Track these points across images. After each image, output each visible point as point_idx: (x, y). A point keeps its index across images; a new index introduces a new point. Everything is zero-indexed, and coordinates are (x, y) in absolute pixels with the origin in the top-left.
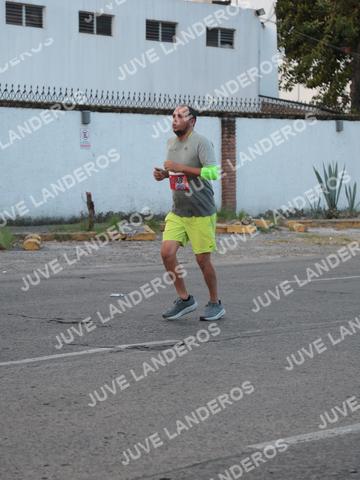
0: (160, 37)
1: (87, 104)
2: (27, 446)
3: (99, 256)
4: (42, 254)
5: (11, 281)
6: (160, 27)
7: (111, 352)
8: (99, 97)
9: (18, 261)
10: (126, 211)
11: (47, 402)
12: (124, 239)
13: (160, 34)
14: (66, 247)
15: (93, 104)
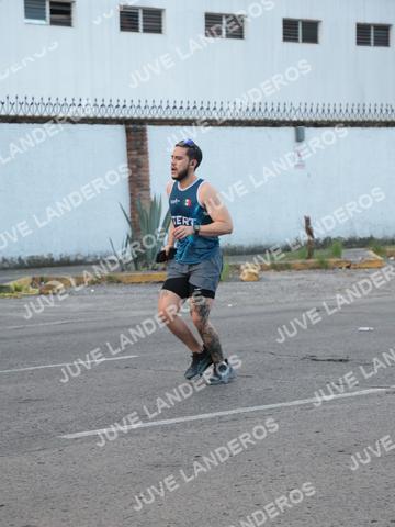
0: (372, 41)
1: (302, 119)
2: (341, 498)
3: (326, 286)
4: (262, 285)
5: (241, 316)
6: (372, 31)
7: (387, 393)
8: (314, 111)
9: (239, 293)
10: (346, 236)
11: (341, 448)
12: (348, 267)
13: (372, 38)
14: (286, 277)
15: (308, 119)
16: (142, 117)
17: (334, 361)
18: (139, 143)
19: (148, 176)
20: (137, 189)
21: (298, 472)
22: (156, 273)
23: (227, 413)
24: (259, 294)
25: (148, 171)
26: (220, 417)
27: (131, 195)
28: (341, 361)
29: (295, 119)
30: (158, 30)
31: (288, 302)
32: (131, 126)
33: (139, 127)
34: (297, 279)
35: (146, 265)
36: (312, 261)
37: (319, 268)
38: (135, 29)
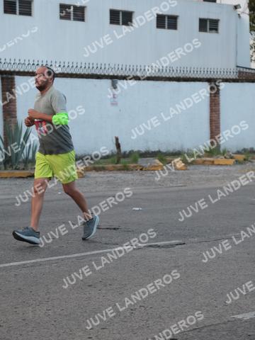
0: (166, 26)
1: (116, 74)
2: (77, 315)
3: (124, 181)
4: (85, 180)
5: (64, 199)
6: (166, 19)
8: (124, 69)
10: (143, 150)
11: (91, 284)
12: (141, 170)
13: (166, 24)
14: (102, 175)
15: (120, 74)
16: (12, 70)
17: (110, 229)
18: (10, 87)
19: (16, 108)
20: (8, 117)
21: (58, 299)
22: (17, 172)
23: (29, 262)
24: (81, 186)
25: (15, 105)
26: (24, 264)
27: (4, 120)
28: (115, 229)
29: (111, 74)
30: (29, 14)
31: (97, 191)
32: (5, 76)
33: (10, 76)
34: (107, 177)
35: (12, 166)
36: (119, 165)
37: (123, 170)
38: (14, 12)
